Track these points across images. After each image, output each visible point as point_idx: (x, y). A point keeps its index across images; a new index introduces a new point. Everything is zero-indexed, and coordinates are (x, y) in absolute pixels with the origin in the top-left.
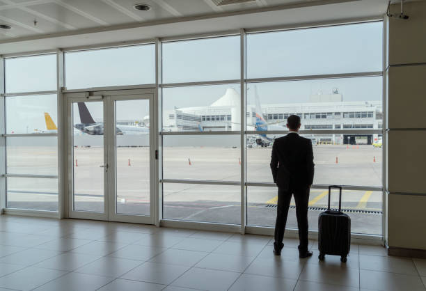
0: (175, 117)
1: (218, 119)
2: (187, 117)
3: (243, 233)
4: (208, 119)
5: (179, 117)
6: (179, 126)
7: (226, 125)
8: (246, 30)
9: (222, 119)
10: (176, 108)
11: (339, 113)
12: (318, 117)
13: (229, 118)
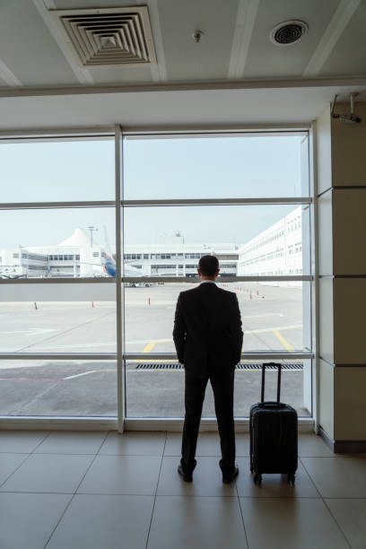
0: (20, 256)
1: (66, 259)
2: (32, 257)
3: (121, 431)
4: (56, 259)
5: (24, 256)
6: (24, 266)
7: (75, 265)
8: (124, 129)
9: (71, 259)
10: (21, 247)
11: (181, 254)
12: (163, 257)
13: (78, 257)
